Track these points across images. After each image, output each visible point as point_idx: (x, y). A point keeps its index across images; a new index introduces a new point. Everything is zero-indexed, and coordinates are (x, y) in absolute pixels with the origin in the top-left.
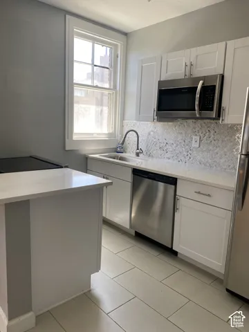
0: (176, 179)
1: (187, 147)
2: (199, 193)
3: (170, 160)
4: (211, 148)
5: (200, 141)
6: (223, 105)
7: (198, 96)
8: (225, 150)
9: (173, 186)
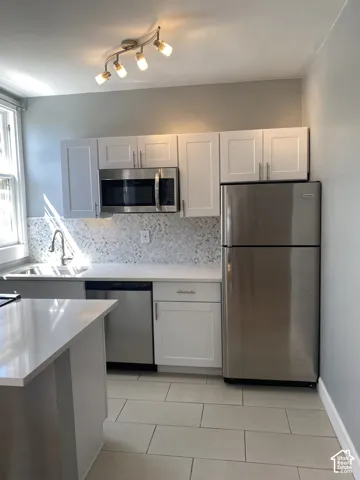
0: (151, 283)
1: (135, 245)
2: (181, 292)
3: (113, 264)
4: (164, 242)
5: (151, 236)
6: (182, 199)
7: (157, 188)
8: (180, 242)
9: (149, 292)
